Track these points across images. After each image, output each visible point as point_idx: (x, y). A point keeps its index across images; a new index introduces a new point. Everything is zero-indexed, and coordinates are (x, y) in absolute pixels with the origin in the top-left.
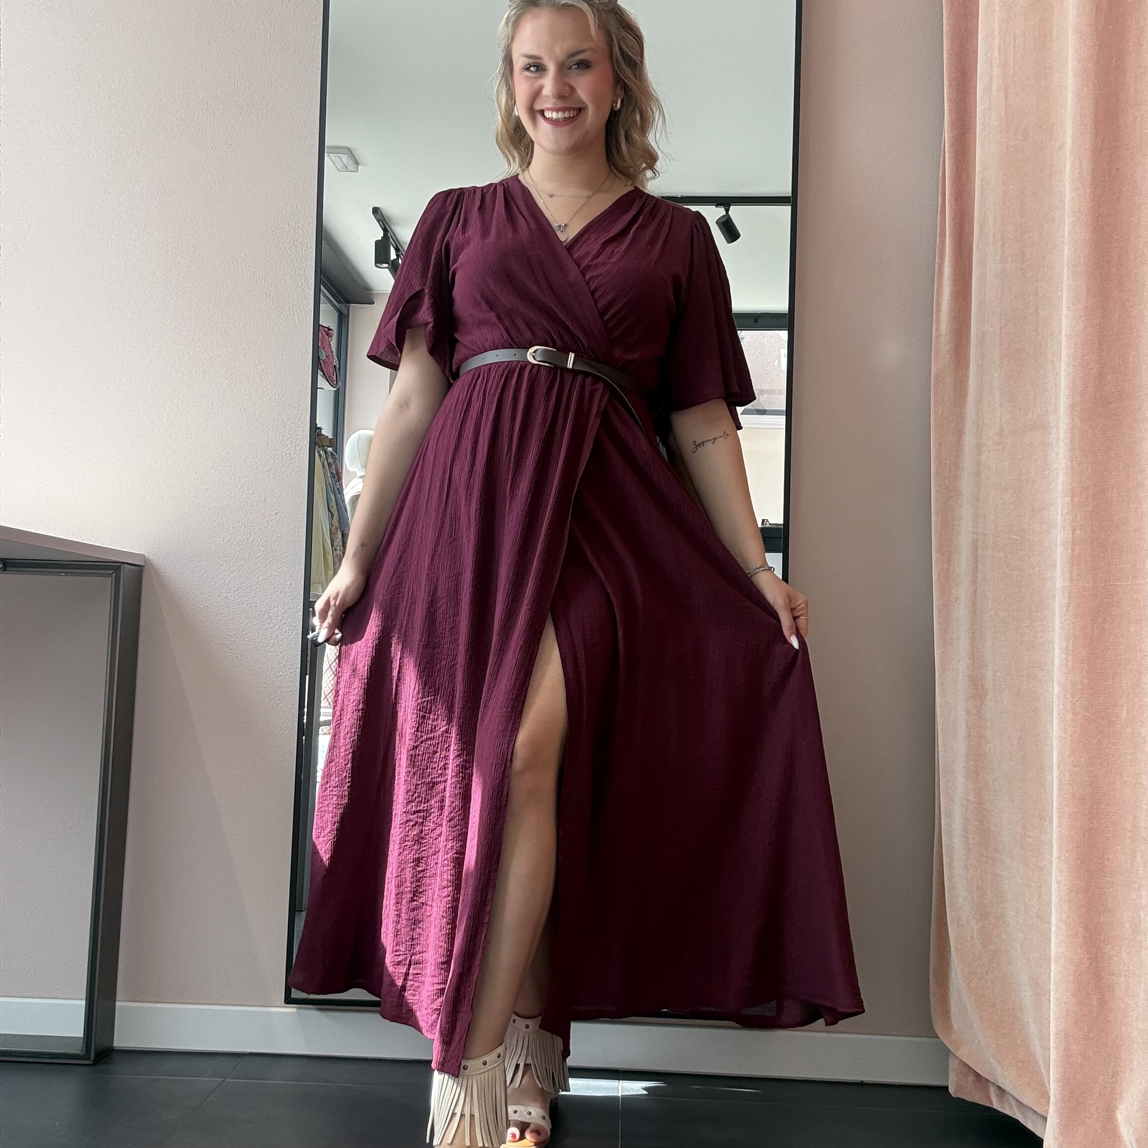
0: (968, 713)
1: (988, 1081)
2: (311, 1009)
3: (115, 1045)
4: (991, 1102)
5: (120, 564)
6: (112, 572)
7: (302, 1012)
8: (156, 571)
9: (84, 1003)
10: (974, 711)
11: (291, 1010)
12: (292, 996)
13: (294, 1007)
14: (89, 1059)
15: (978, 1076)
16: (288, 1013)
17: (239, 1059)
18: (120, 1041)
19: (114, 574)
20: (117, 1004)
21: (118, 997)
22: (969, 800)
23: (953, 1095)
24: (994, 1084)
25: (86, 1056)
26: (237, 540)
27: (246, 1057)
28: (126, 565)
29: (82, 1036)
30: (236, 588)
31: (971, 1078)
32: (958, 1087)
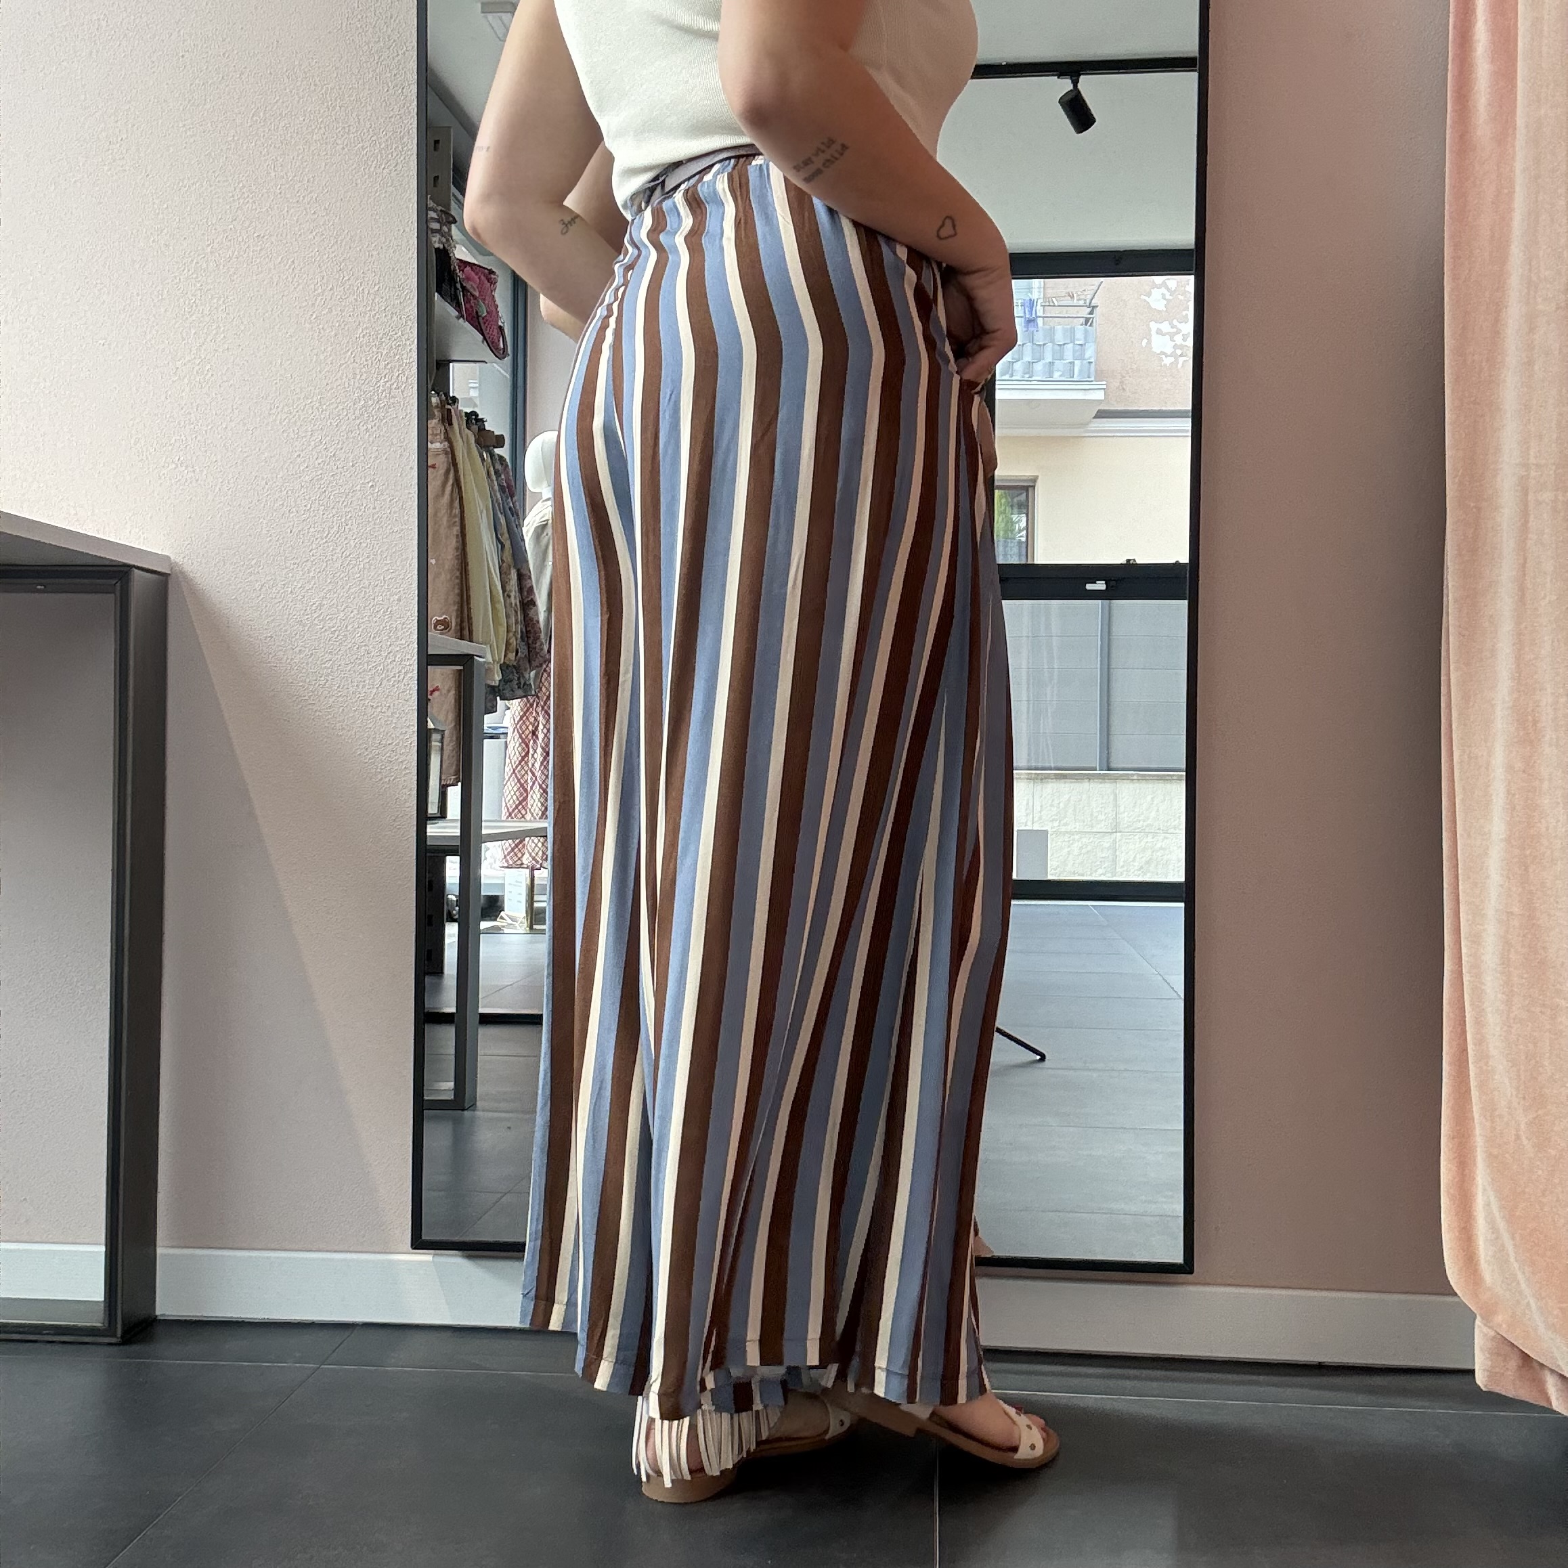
0: (1510, 768)
1: (1542, 1365)
2: (456, 1255)
3: (159, 1312)
4: (1548, 1400)
5: (126, 569)
6: (114, 582)
7: (439, 1259)
8: (188, 581)
9: (103, 1249)
10: (1519, 765)
11: (425, 1257)
12: (423, 1238)
13: (429, 1254)
14: (114, 1335)
15: (1526, 1358)
16: (421, 1262)
17: (347, 1333)
18: (166, 1306)
19: (118, 584)
20: (159, 1251)
21: (159, 1242)
22: (1512, 913)
23: (1484, 1389)
24: (1552, 1371)
25: (109, 1330)
26: (312, 530)
27: (358, 1328)
28: (136, 571)
29: (103, 1299)
30: (314, 608)
31: (1513, 1363)
32: (1492, 1375)
